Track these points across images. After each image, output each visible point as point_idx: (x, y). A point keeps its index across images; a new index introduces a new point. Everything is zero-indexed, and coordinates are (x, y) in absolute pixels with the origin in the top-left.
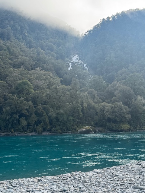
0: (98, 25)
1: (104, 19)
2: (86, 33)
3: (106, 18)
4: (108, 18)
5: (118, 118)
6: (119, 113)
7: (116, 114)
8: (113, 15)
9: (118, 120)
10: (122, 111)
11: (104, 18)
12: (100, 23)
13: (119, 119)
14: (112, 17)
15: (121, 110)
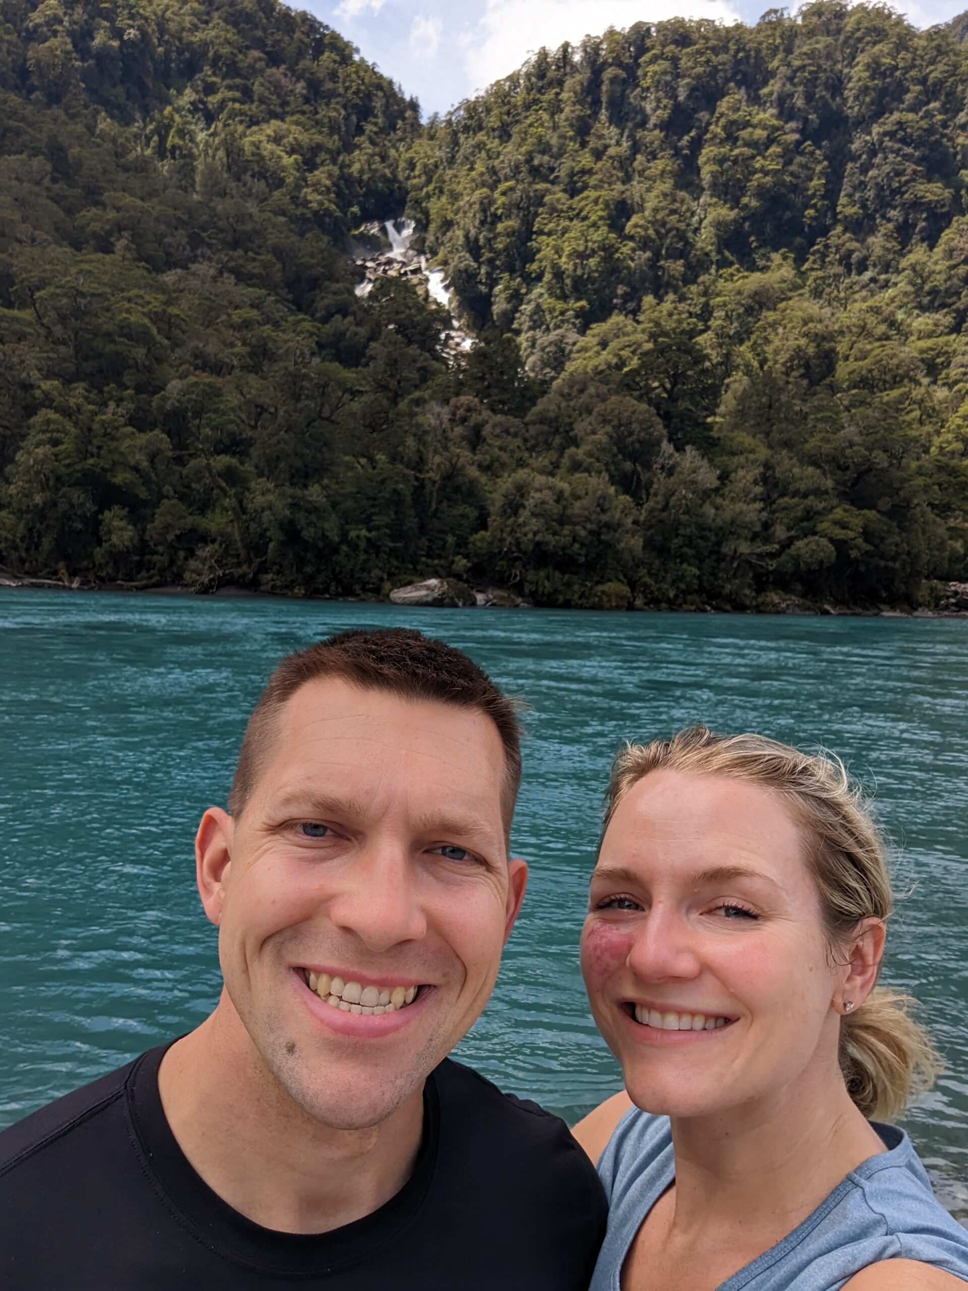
0: (513, 79)
1: (543, 55)
2: (451, 114)
3: (554, 48)
4: (566, 46)
5: (583, 552)
6: (589, 526)
7: (578, 528)
8: (593, 35)
9: (582, 559)
10: (604, 518)
11: (544, 48)
12: (524, 70)
13: (586, 556)
14: (584, 46)
15: (603, 511)
